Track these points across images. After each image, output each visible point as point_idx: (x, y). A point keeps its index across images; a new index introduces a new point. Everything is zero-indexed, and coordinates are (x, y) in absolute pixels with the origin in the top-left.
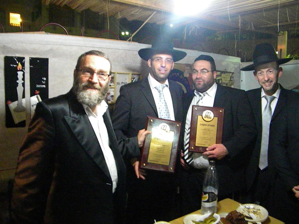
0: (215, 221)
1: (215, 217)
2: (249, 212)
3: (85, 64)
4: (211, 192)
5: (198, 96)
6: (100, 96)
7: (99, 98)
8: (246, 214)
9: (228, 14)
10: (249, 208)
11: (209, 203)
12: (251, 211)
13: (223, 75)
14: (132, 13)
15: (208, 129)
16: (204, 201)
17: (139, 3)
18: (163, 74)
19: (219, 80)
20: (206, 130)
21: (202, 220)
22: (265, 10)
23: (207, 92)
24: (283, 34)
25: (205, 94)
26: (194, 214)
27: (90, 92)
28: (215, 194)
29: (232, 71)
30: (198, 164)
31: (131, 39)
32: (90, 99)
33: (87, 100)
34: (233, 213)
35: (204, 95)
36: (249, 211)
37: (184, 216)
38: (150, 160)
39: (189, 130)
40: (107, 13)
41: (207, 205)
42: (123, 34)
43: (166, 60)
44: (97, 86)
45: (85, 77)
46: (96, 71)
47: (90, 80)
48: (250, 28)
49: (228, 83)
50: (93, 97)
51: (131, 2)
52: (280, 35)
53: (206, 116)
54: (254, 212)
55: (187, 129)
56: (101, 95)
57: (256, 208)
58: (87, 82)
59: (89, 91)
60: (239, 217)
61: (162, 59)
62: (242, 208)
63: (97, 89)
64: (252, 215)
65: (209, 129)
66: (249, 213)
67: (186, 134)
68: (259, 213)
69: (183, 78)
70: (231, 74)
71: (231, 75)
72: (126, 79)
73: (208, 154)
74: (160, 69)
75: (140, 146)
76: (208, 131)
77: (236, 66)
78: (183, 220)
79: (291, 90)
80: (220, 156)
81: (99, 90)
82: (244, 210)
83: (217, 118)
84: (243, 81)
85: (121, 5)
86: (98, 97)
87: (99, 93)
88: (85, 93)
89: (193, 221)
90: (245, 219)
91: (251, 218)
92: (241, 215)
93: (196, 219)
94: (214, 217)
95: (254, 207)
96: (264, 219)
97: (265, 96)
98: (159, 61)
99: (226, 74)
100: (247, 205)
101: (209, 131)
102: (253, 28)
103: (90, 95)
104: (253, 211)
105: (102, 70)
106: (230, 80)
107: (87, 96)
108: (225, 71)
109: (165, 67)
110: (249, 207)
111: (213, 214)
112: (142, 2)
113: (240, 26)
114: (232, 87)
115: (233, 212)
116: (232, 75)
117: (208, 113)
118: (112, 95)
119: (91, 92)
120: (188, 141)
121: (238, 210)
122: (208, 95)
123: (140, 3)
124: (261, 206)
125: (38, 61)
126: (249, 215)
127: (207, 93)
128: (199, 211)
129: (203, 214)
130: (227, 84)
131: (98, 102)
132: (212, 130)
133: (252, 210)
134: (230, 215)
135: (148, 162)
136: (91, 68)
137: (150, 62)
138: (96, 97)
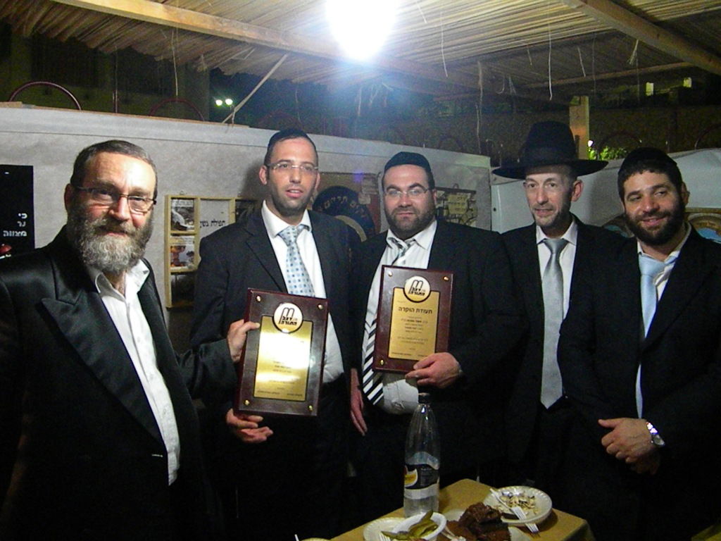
0: (434, 530)
1: (435, 521)
2: (510, 504)
3: (99, 176)
4: (423, 465)
5: (394, 246)
6: (135, 249)
7: (132, 254)
8: (504, 509)
9: (442, 60)
10: (510, 495)
11: (419, 490)
12: (515, 502)
13: (450, 197)
14: (232, 58)
15: (417, 319)
16: (409, 486)
17: (247, 35)
18: (295, 198)
19: (441, 209)
20: (413, 321)
21: (407, 530)
22: (531, 52)
23: (416, 237)
24: (580, 102)
25: (411, 243)
26: (387, 518)
27: (113, 242)
28: (433, 469)
29: (472, 188)
30: (396, 403)
31: (232, 117)
32: (113, 257)
33: (106, 259)
34: (474, 509)
35: (409, 246)
36: (512, 503)
37: (365, 525)
38: (259, 391)
39: (375, 326)
40: (173, 58)
41: (417, 495)
42: (219, 103)
43: (302, 167)
44: (129, 226)
45: (100, 208)
46: (126, 193)
47: (112, 212)
48: (505, 91)
49: (463, 215)
50: (120, 252)
51: (229, 32)
52: (574, 105)
53: (413, 290)
54: (522, 502)
55: (370, 324)
56: (136, 246)
57: (526, 494)
58: (105, 217)
59: (110, 238)
60: (489, 517)
61: (292, 164)
62: (495, 498)
63: (127, 233)
64: (517, 510)
65: (419, 320)
66: (511, 507)
67: (366, 335)
68: (532, 505)
69: (357, 207)
70: (469, 194)
71: (469, 197)
72: (222, 213)
73: (417, 376)
74: (290, 188)
75: (234, 360)
76: (417, 323)
77: (481, 176)
78: (363, 534)
79: (603, 227)
80: (443, 379)
81: (132, 235)
82: (500, 502)
83: (438, 293)
84: (497, 208)
85: (206, 39)
86: (130, 252)
87: (132, 242)
88: (101, 243)
89: (386, 534)
90: (501, 521)
91: (515, 517)
92: (492, 511)
93: (392, 529)
94: (432, 521)
95: (521, 492)
96: (543, 517)
97: (545, 239)
98: (287, 169)
99: (458, 195)
100: (507, 491)
101: (419, 323)
102: (513, 91)
103: (112, 248)
104: (520, 501)
105: (140, 191)
106: (468, 209)
107: (106, 251)
108: (456, 187)
109: (299, 182)
110: (511, 493)
111: (430, 514)
112: (254, 33)
113: (481, 86)
114: (473, 225)
115: (474, 506)
116: (471, 197)
117: (418, 282)
118: (190, 251)
119: (116, 240)
120: (372, 349)
121: (487, 502)
122: (418, 244)
123: (250, 37)
124: (536, 490)
125: (7, 173)
126: (510, 510)
127: (414, 240)
128: (399, 510)
129: (409, 517)
130: (460, 219)
131: (129, 264)
132: (427, 322)
133: (517, 501)
134: (469, 513)
135: (255, 396)
136: (114, 184)
137: (264, 171)
138: (125, 251)
